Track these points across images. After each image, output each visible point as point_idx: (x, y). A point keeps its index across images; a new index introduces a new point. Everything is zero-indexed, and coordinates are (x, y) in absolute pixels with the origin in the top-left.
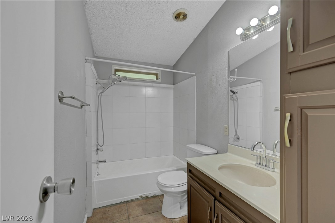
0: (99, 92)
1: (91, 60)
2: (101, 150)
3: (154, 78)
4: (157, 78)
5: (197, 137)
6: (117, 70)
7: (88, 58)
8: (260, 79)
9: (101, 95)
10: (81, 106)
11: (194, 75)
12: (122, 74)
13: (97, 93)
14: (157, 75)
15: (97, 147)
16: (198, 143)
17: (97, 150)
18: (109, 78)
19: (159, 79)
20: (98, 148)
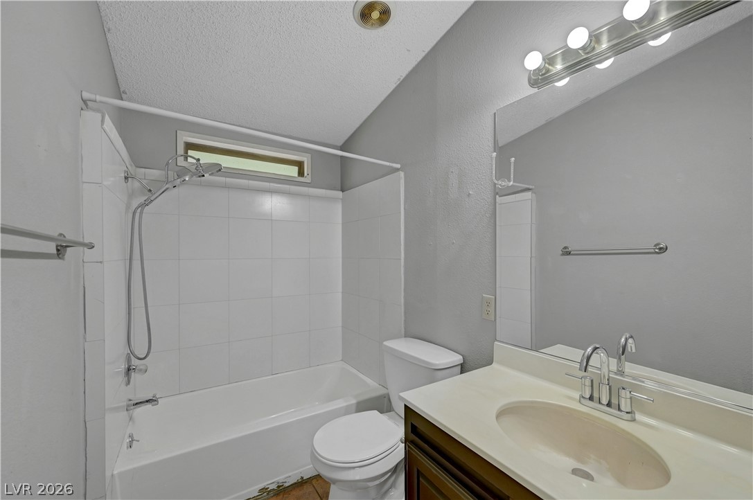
0: (135, 204)
1: (101, 102)
2: (141, 370)
3: (293, 171)
4: (301, 173)
5: (405, 321)
6: (189, 146)
7: (92, 97)
8: (531, 187)
9: (141, 213)
10: (58, 250)
11: (397, 170)
12: (206, 158)
13: (128, 207)
14: (300, 165)
15: (129, 360)
16: (409, 334)
17: (129, 369)
18: (168, 164)
19: (306, 174)
20: (133, 363)
